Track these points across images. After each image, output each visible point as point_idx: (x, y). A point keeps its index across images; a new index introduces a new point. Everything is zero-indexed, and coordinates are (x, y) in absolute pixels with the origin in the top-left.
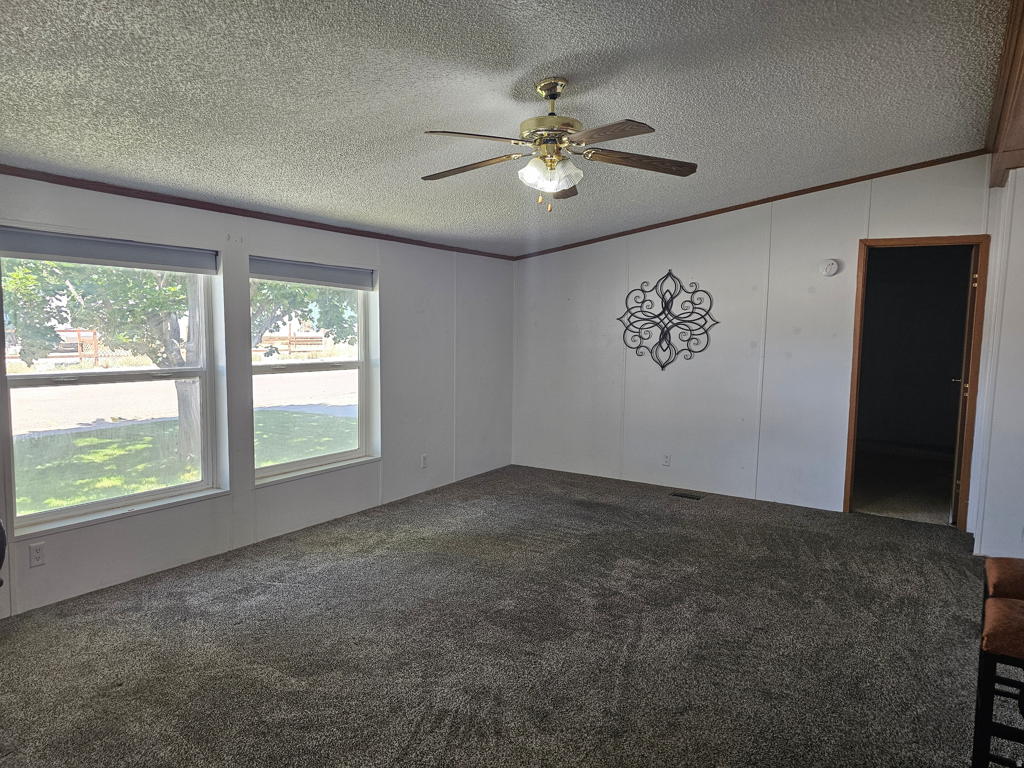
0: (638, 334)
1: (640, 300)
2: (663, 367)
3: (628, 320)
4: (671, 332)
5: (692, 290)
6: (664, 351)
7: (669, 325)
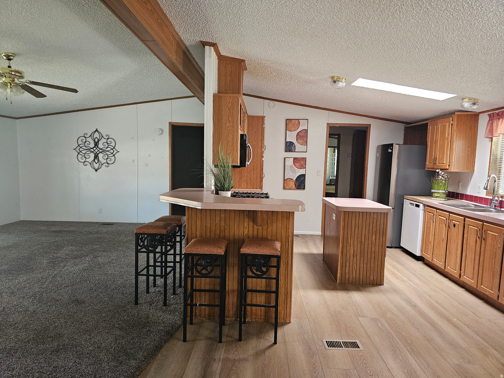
0: (84, 156)
1: (84, 141)
2: (96, 170)
3: (79, 150)
4: (99, 155)
5: (107, 138)
6: (96, 163)
7: (98, 152)
